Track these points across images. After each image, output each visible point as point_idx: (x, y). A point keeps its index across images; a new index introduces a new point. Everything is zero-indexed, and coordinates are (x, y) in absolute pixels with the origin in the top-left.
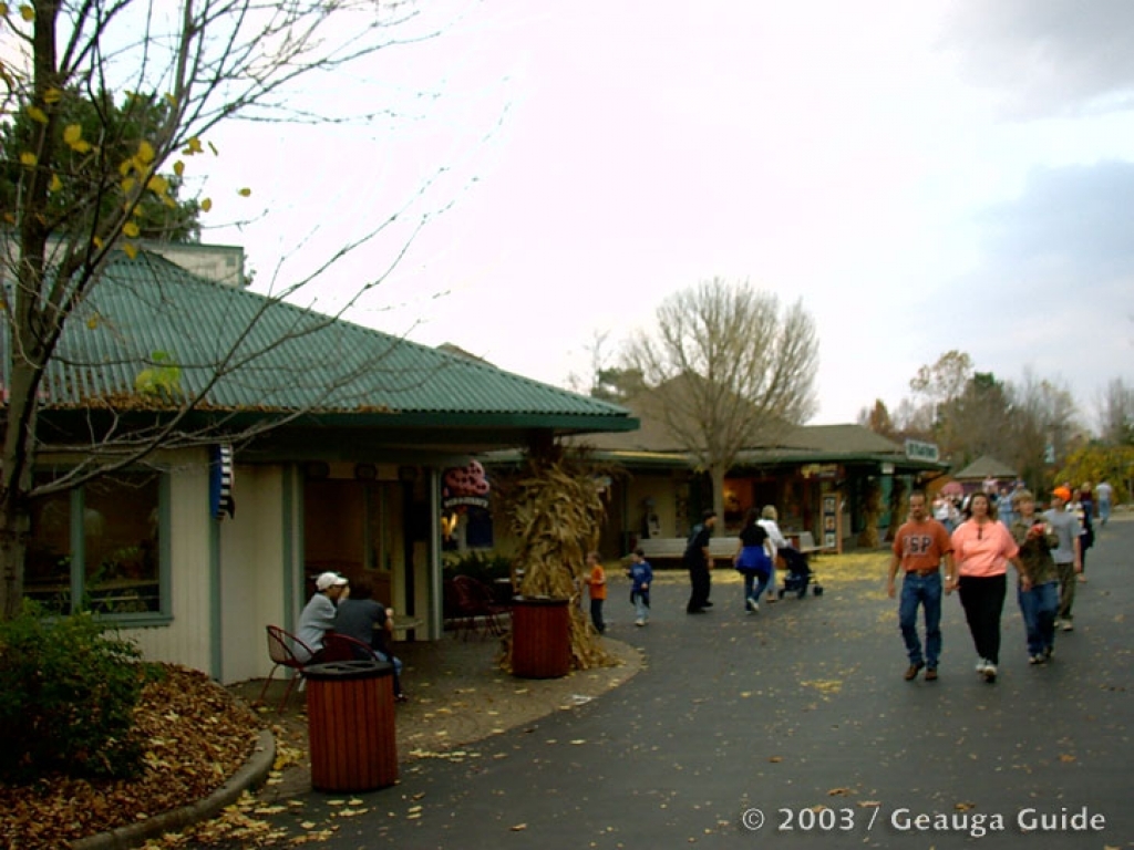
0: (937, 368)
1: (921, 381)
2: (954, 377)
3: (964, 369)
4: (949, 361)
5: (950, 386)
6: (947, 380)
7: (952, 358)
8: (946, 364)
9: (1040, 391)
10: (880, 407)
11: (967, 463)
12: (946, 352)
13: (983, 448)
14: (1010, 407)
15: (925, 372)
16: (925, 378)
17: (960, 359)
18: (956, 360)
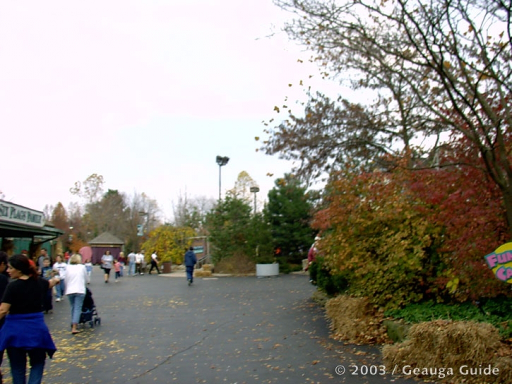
0: (85, 183)
1: (76, 189)
2: (94, 188)
3: (100, 184)
4: (92, 179)
5: (92, 193)
6: (90, 189)
7: (94, 177)
8: (90, 181)
9: (141, 199)
10: (60, 205)
11: (96, 235)
12: (91, 174)
13: (107, 228)
14: (126, 208)
15: (78, 184)
16: (78, 188)
17: (98, 178)
18: (96, 179)
